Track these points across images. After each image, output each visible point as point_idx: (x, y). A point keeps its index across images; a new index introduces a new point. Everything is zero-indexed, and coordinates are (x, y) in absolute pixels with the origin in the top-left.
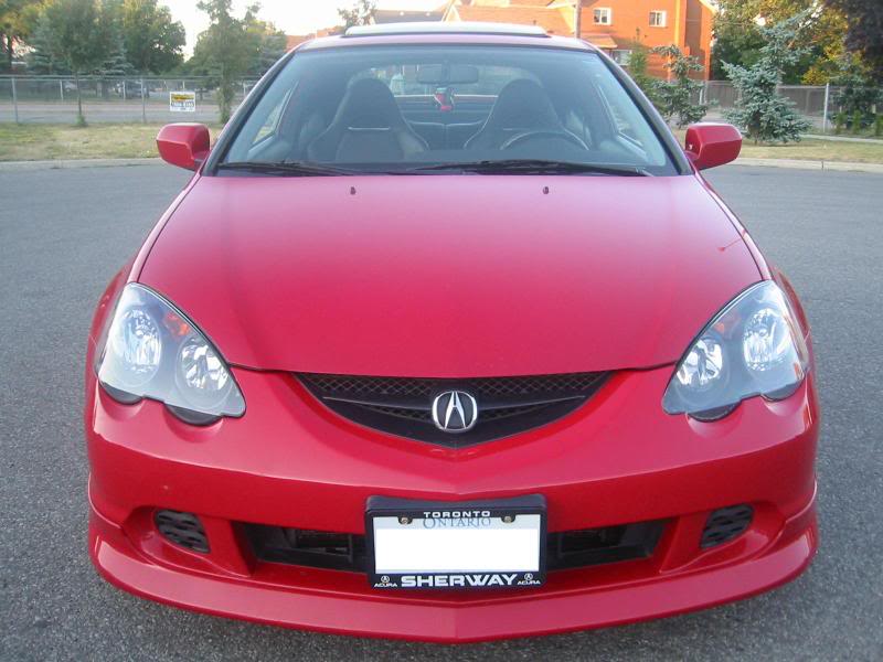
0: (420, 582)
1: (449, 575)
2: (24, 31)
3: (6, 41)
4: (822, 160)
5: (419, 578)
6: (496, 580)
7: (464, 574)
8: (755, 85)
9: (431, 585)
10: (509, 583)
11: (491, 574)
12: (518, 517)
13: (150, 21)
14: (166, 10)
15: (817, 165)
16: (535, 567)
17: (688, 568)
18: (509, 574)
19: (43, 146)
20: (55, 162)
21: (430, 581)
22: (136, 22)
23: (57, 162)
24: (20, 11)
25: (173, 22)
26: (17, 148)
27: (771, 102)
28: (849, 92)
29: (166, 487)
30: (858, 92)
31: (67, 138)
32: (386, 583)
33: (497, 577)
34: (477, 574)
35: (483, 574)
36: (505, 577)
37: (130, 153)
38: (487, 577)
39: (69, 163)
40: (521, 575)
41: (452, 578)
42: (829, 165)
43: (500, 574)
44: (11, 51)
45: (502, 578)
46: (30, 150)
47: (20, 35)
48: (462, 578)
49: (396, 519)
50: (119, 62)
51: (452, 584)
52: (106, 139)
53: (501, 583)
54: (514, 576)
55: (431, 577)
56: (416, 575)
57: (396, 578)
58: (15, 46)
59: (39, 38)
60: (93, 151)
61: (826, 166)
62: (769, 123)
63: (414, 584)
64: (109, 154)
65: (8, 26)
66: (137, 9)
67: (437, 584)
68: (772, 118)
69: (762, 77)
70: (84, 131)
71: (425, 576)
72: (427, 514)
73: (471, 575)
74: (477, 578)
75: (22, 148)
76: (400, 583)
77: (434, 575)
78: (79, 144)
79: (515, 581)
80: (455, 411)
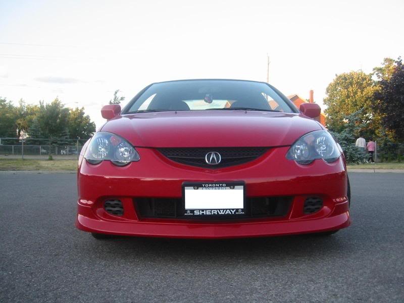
0: (201, 212)
1: (211, 210)
2: (26, 126)
3: (18, 130)
4: (374, 169)
5: (201, 211)
6: (228, 212)
7: (217, 210)
8: (343, 140)
9: (205, 214)
10: (233, 213)
11: (227, 210)
12: (236, 187)
13: (81, 122)
14: (88, 117)
15: (372, 171)
16: (242, 207)
17: (302, 219)
18: (233, 210)
19: (34, 166)
20: (39, 171)
21: (204, 212)
22: (75, 122)
23: (40, 171)
24: (25, 118)
25: (91, 122)
26: (23, 166)
27: (351, 147)
28: (385, 144)
29: (110, 187)
30: (389, 145)
31: (44, 163)
32: (189, 213)
33: (229, 211)
34: (222, 209)
35: (224, 210)
36: (231, 210)
37: (72, 169)
38: (225, 211)
39: (46, 172)
40: (237, 210)
41: (212, 211)
42: (377, 171)
43: (230, 209)
44: (19, 135)
45: (231, 211)
46: (29, 167)
47: (24, 128)
48: (216, 211)
49: (193, 187)
50: (66, 138)
51: (212, 214)
52: (61, 164)
53: (230, 213)
54: (235, 210)
55: (205, 211)
56: (200, 210)
57: (192, 211)
58: (22, 133)
59: (33, 128)
60: (56, 168)
61: (376, 171)
62: (350, 156)
63: (199, 214)
64: (63, 169)
65: (19, 124)
66: (76, 117)
67: (207, 214)
68: (351, 153)
69: (346, 136)
70: (52, 162)
71: (203, 210)
72: (204, 185)
73: (219, 210)
74: (222, 211)
75: (25, 166)
76: (194, 213)
77: (206, 210)
78: (50, 165)
79: (235, 213)
80: (213, 159)
